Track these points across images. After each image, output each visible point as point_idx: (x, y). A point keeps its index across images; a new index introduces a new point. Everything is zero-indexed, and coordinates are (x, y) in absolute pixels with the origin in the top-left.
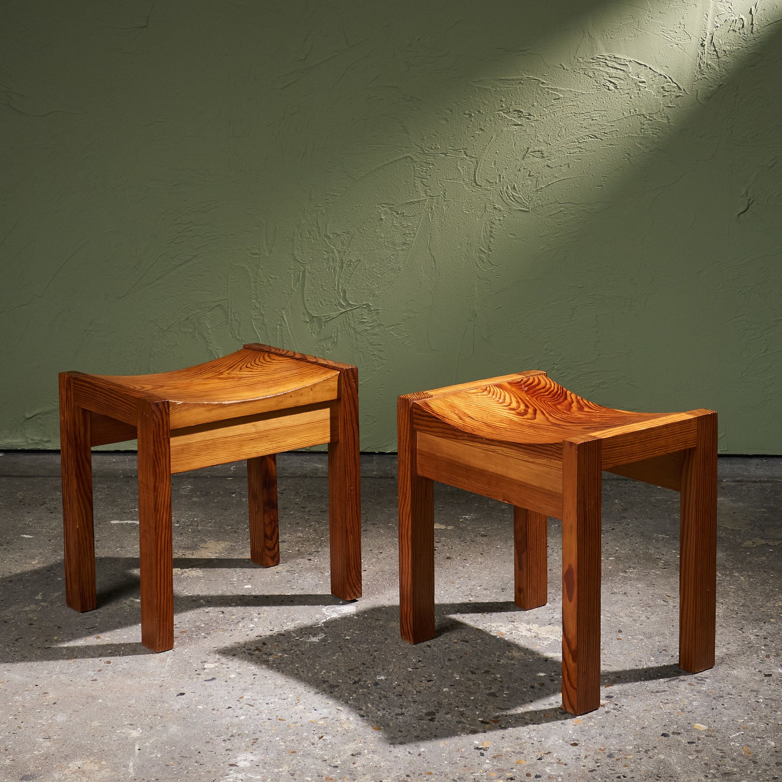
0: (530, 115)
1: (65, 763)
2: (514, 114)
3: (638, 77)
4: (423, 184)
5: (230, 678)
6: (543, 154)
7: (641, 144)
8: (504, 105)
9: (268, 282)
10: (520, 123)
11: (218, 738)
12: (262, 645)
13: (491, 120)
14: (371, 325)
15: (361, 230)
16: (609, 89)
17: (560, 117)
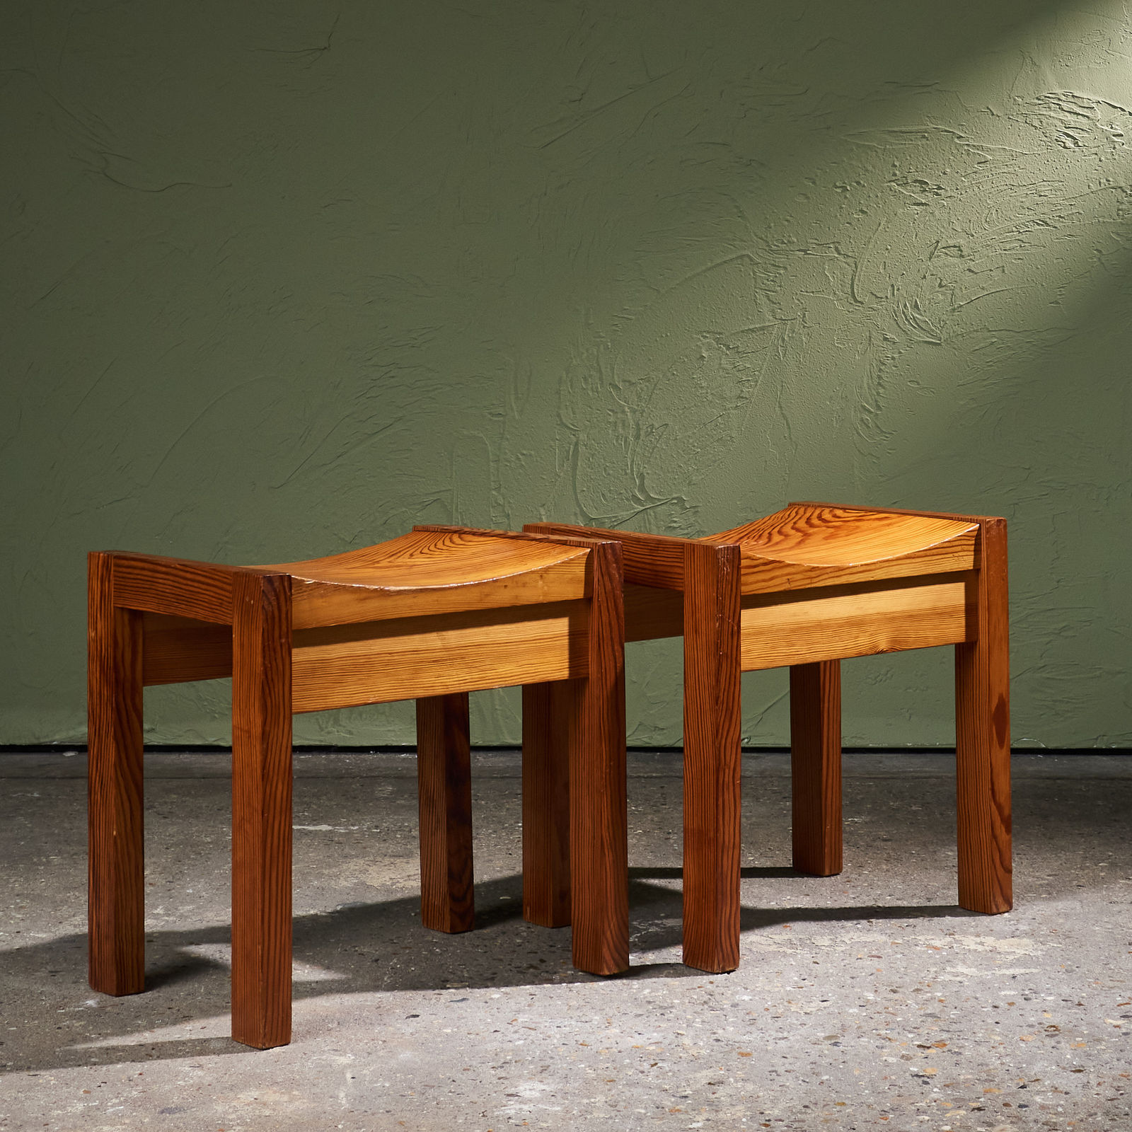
0: (940, 188)
1: (231, 1094)
2: (915, 186)
3: (1112, 128)
4: (769, 300)
5: (491, 999)
6: (962, 251)
7: (1118, 234)
8: (897, 172)
9: (517, 462)
10: (923, 201)
11: (483, 1065)
12: (539, 962)
13: (877, 196)
14: (686, 532)
15: (669, 374)
16: (1065, 147)
17: (988, 192)
